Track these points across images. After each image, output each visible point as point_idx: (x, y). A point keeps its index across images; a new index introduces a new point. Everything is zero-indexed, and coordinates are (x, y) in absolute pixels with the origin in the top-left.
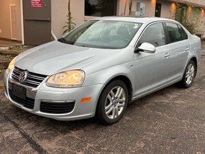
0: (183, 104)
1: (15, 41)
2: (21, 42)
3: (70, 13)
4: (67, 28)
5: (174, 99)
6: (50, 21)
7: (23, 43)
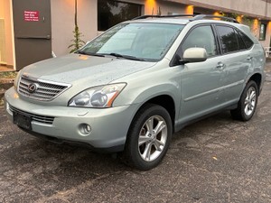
0: (217, 149)
1: (5, 65)
2: (12, 67)
3: (77, 28)
4: (74, 48)
5: (207, 142)
6: (50, 39)
7: (15, 69)
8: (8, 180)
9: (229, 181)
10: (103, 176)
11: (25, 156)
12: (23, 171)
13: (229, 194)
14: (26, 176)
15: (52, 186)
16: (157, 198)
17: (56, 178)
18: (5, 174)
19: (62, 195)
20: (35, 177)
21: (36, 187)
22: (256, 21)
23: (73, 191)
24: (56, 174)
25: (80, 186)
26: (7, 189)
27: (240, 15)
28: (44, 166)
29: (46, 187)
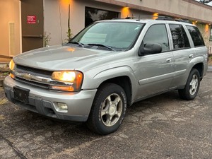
5: (173, 116)
8: (28, 141)
9: (192, 144)
10: (97, 139)
11: (37, 124)
12: (38, 134)
13: (192, 153)
14: (40, 138)
15: (61, 145)
16: (139, 155)
17: (62, 140)
18: (25, 136)
19: (69, 151)
20: (47, 139)
21: (49, 146)
22: (207, 26)
23: (76, 149)
24: (62, 137)
25: (81, 146)
26: (27, 147)
27: (194, 21)
28: (52, 131)
29: (56, 146)
